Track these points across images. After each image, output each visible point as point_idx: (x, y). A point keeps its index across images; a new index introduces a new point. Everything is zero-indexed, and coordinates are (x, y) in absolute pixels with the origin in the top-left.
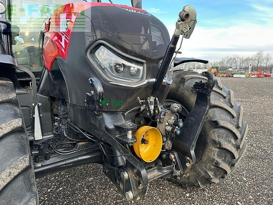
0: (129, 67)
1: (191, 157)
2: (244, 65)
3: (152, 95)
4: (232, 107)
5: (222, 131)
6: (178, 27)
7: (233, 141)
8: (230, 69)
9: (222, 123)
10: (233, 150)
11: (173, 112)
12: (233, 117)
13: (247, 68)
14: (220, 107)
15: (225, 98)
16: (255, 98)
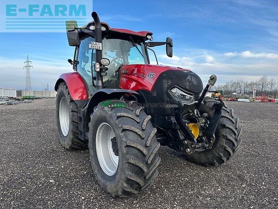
0: (186, 96)
1: (213, 138)
2: (248, 90)
3: (196, 108)
4: (233, 118)
5: (227, 129)
6: (209, 82)
7: (233, 136)
8: (234, 93)
9: (227, 126)
10: (234, 141)
11: (204, 117)
12: (233, 123)
13: (251, 93)
14: (226, 117)
15: (229, 112)
16: (257, 120)
